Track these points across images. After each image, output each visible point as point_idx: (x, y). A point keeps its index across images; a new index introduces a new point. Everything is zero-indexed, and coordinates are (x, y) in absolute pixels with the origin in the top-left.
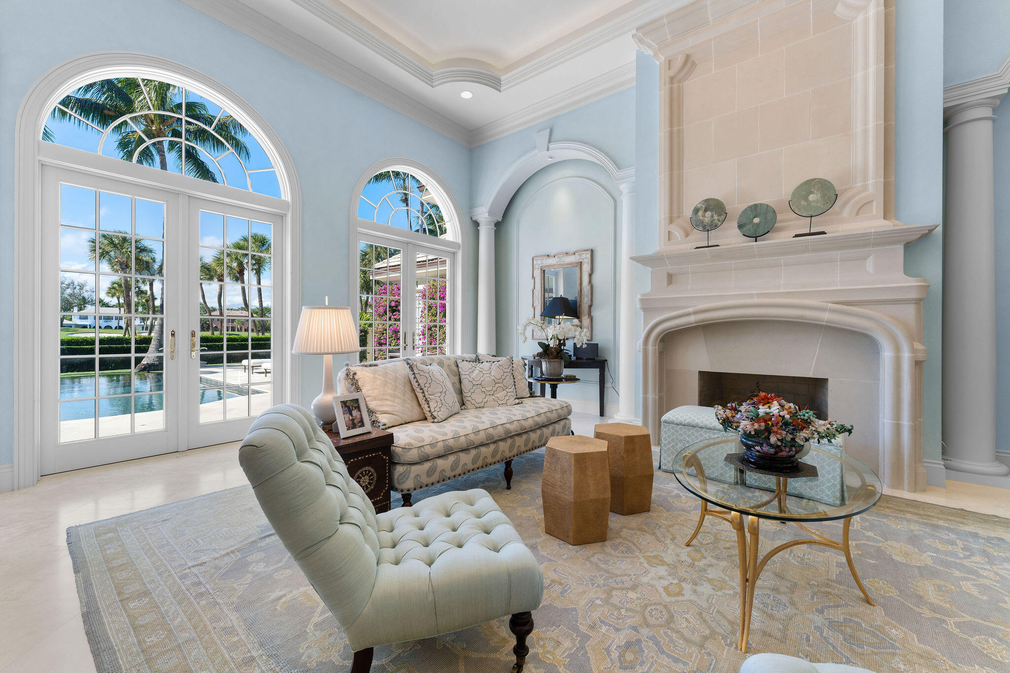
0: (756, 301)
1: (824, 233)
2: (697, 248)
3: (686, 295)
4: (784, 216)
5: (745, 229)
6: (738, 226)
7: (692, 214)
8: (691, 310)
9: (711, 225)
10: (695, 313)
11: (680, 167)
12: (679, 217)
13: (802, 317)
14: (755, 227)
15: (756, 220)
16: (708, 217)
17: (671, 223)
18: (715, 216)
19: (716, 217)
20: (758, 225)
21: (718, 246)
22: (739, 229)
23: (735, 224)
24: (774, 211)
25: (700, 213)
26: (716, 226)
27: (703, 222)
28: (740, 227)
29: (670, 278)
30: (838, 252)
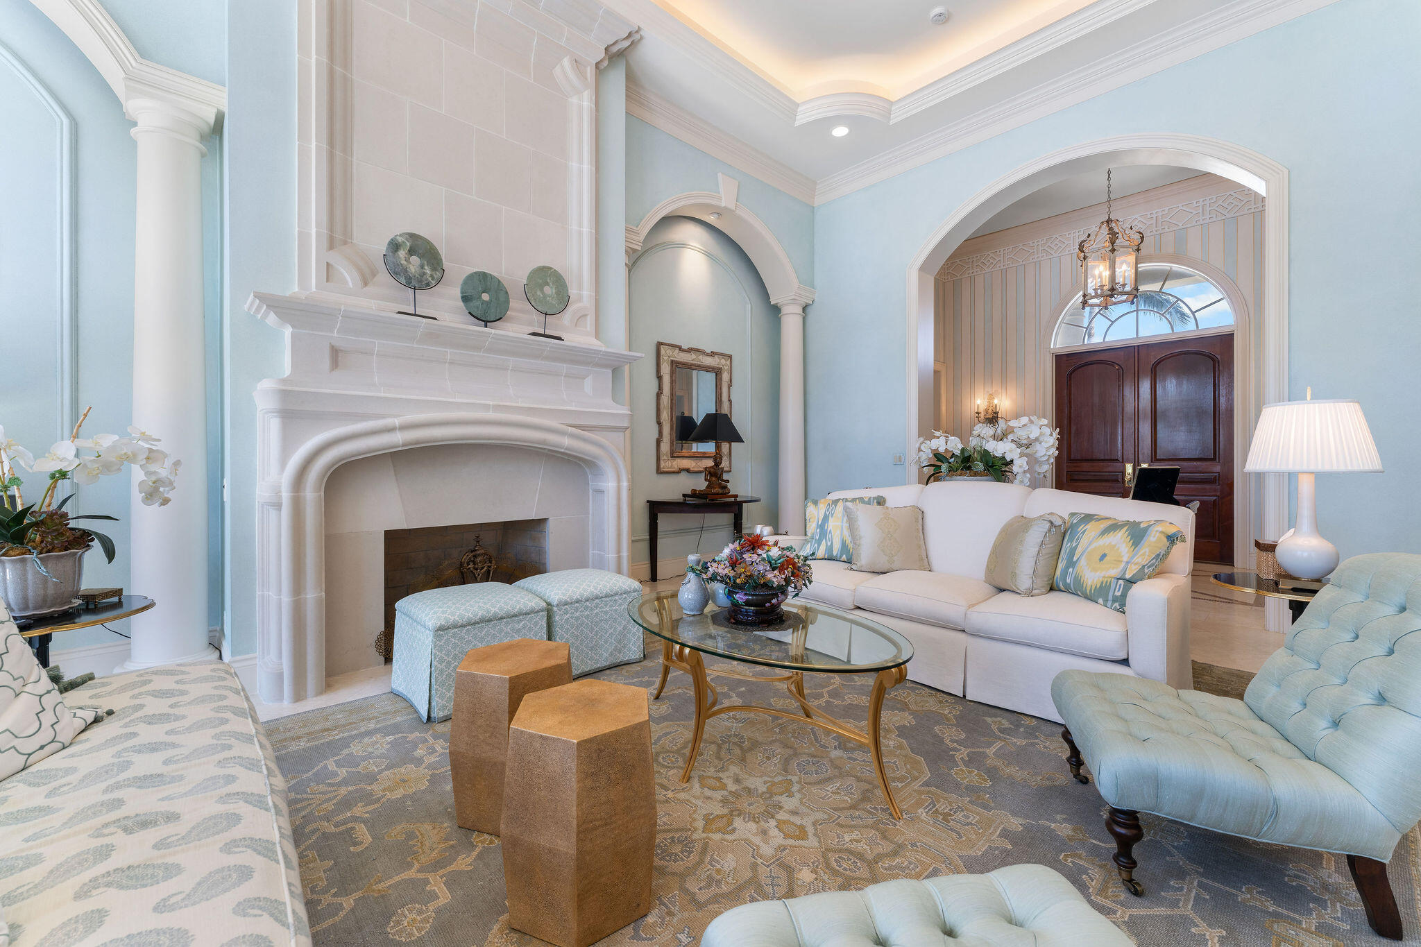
0: (491, 415)
1: (559, 338)
2: (399, 313)
3: (382, 395)
4: (517, 304)
5: (472, 304)
6: (462, 297)
7: (387, 248)
8: (397, 422)
9: (420, 281)
10: (403, 428)
11: (347, 148)
12: (345, 243)
13: (544, 442)
14: (485, 306)
15: (486, 297)
16: (414, 264)
17: (331, 249)
18: (426, 267)
19: (427, 270)
20: (488, 303)
21: (435, 319)
22: (463, 301)
23: (457, 292)
24: (507, 292)
25: (402, 253)
26: (428, 286)
27: (406, 271)
28: (466, 299)
29: (336, 356)
30: (565, 365)
